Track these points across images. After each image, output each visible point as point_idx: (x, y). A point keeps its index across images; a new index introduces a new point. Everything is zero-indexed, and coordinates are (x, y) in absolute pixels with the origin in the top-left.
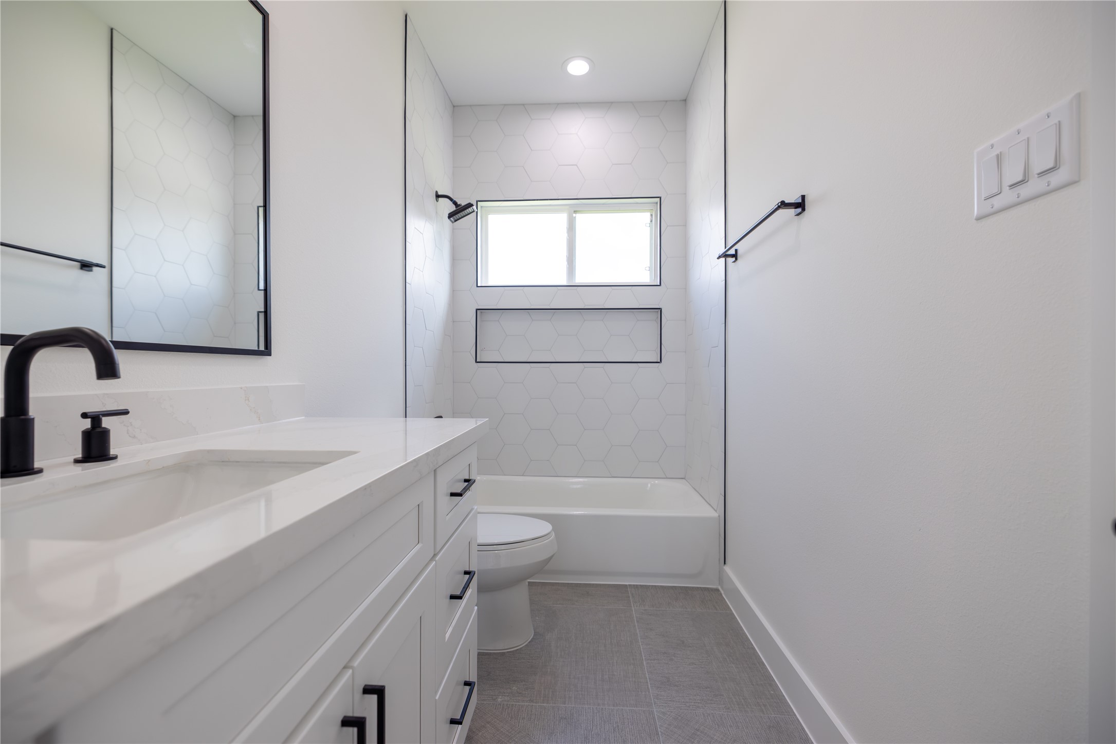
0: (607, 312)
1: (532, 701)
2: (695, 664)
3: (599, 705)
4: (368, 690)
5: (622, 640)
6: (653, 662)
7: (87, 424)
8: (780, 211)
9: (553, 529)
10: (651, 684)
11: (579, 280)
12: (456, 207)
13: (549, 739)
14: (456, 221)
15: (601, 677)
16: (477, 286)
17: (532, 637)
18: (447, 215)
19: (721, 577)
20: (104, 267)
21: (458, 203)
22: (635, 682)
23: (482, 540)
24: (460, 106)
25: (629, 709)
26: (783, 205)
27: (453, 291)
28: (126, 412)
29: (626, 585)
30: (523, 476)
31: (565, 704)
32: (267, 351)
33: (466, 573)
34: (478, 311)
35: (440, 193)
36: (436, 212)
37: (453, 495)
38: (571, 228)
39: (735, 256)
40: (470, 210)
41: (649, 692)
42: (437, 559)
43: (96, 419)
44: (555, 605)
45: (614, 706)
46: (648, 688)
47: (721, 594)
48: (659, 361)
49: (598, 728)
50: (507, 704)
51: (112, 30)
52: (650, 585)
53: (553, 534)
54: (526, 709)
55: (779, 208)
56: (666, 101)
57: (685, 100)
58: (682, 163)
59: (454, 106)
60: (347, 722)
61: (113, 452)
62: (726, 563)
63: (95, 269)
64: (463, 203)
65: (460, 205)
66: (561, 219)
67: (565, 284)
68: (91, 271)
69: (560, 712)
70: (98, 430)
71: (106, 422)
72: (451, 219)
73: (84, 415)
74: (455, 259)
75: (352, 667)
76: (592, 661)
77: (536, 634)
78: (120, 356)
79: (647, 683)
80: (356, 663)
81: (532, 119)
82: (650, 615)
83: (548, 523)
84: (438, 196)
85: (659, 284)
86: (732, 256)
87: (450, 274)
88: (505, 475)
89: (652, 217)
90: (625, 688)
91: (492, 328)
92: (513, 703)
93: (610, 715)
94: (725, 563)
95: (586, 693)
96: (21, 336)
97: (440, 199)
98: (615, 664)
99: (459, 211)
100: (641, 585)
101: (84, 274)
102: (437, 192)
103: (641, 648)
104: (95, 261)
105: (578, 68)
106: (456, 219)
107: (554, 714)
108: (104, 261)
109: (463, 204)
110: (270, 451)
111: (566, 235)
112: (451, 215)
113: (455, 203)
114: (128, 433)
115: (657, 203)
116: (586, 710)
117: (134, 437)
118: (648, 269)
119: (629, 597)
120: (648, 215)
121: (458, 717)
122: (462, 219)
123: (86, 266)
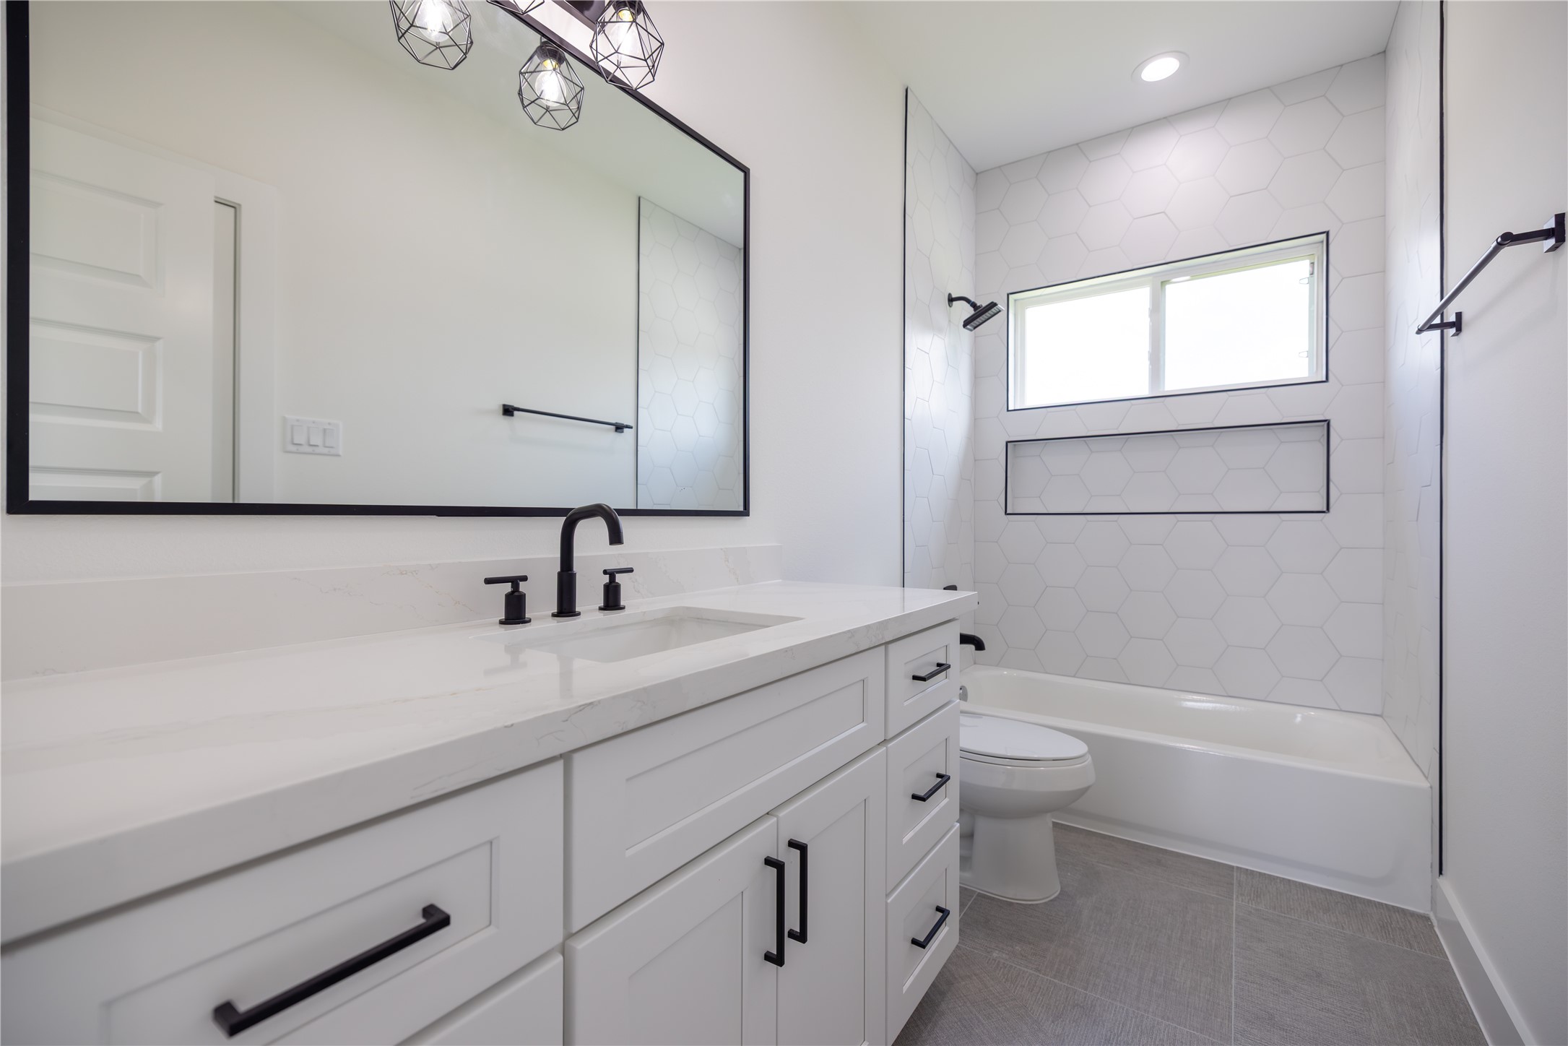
0: (1222, 432)
1: (1037, 970)
2: (1333, 1013)
3: (1138, 1009)
4: (792, 844)
5: (1201, 939)
6: (1249, 984)
7: (606, 579)
8: (1506, 251)
9: (1089, 751)
10: (1235, 1012)
11: (1170, 386)
12: (975, 310)
13: (1053, 1022)
14: (975, 328)
15: (1151, 975)
16: (1008, 411)
17: (1056, 895)
18: (963, 323)
19: (1435, 897)
20: (631, 428)
21: (978, 305)
22: (1208, 1000)
23: (966, 742)
24: (982, 172)
25: (1187, 1032)
26: (1509, 239)
27: (975, 419)
28: (631, 570)
29: (1233, 867)
30: (1074, 677)
31: (1086, 990)
32: (745, 512)
33: (939, 776)
34: (1009, 444)
35: (954, 296)
36: (950, 321)
37: (915, 678)
38: (1157, 309)
39: (1458, 325)
40: (994, 310)
41: (1230, 1020)
42: (889, 746)
43: (611, 574)
44: (1101, 865)
45: (1163, 1018)
46: (1230, 1016)
47: (1432, 926)
48: (1325, 509)
49: (1130, 1037)
50: (1004, 963)
51: (639, 198)
52: (1277, 877)
53: (1089, 759)
54: (1028, 977)
55: (1500, 246)
56: (1342, 66)
57: (1384, 52)
58: (1381, 163)
59: (977, 174)
60: (769, 862)
61: (622, 603)
62: (1443, 872)
63: (625, 430)
64: (983, 302)
65: (979, 307)
66: (1141, 296)
67: (1146, 393)
68: (623, 432)
69: (1076, 997)
70: (613, 584)
71: (619, 578)
72: (968, 327)
73: (605, 572)
74: (977, 378)
75: (777, 816)
76: (1143, 951)
77: (1062, 892)
78: (624, 522)
79: (1230, 1008)
80: (782, 814)
81: (1090, 162)
82: (1265, 919)
83: (1084, 744)
84: (951, 300)
85: (1324, 379)
86: (1451, 325)
87: (971, 397)
88: (1047, 673)
89: (1313, 268)
90: (1188, 1003)
91: (1030, 466)
92: (1013, 964)
93: (1154, 1027)
94: (1441, 873)
95: (1122, 988)
96: (571, 509)
97: (954, 303)
98: (1180, 967)
99: (980, 314)
100: (1260, 873)
101: (617, 435)
102: (950, 295)
103: (1234, 960)
104: (625, 423)
105: (1160, 69)
106: (975, 325)
107: (1067, 997)
108: (631, 423)
109: (984, 305)
110: (732, 612)
111: (1149, 320)
112: (966, 324)
113: (974, 305)
114: (634, 588)
115: (1322, 242)
116: (1116, 1008)
117: (639, 592)
118: (1306, 354)
119: (1233, 884)
120: (1307, 263)
121: (922, 939)
122: (988, 321)
123: (619, 428)
